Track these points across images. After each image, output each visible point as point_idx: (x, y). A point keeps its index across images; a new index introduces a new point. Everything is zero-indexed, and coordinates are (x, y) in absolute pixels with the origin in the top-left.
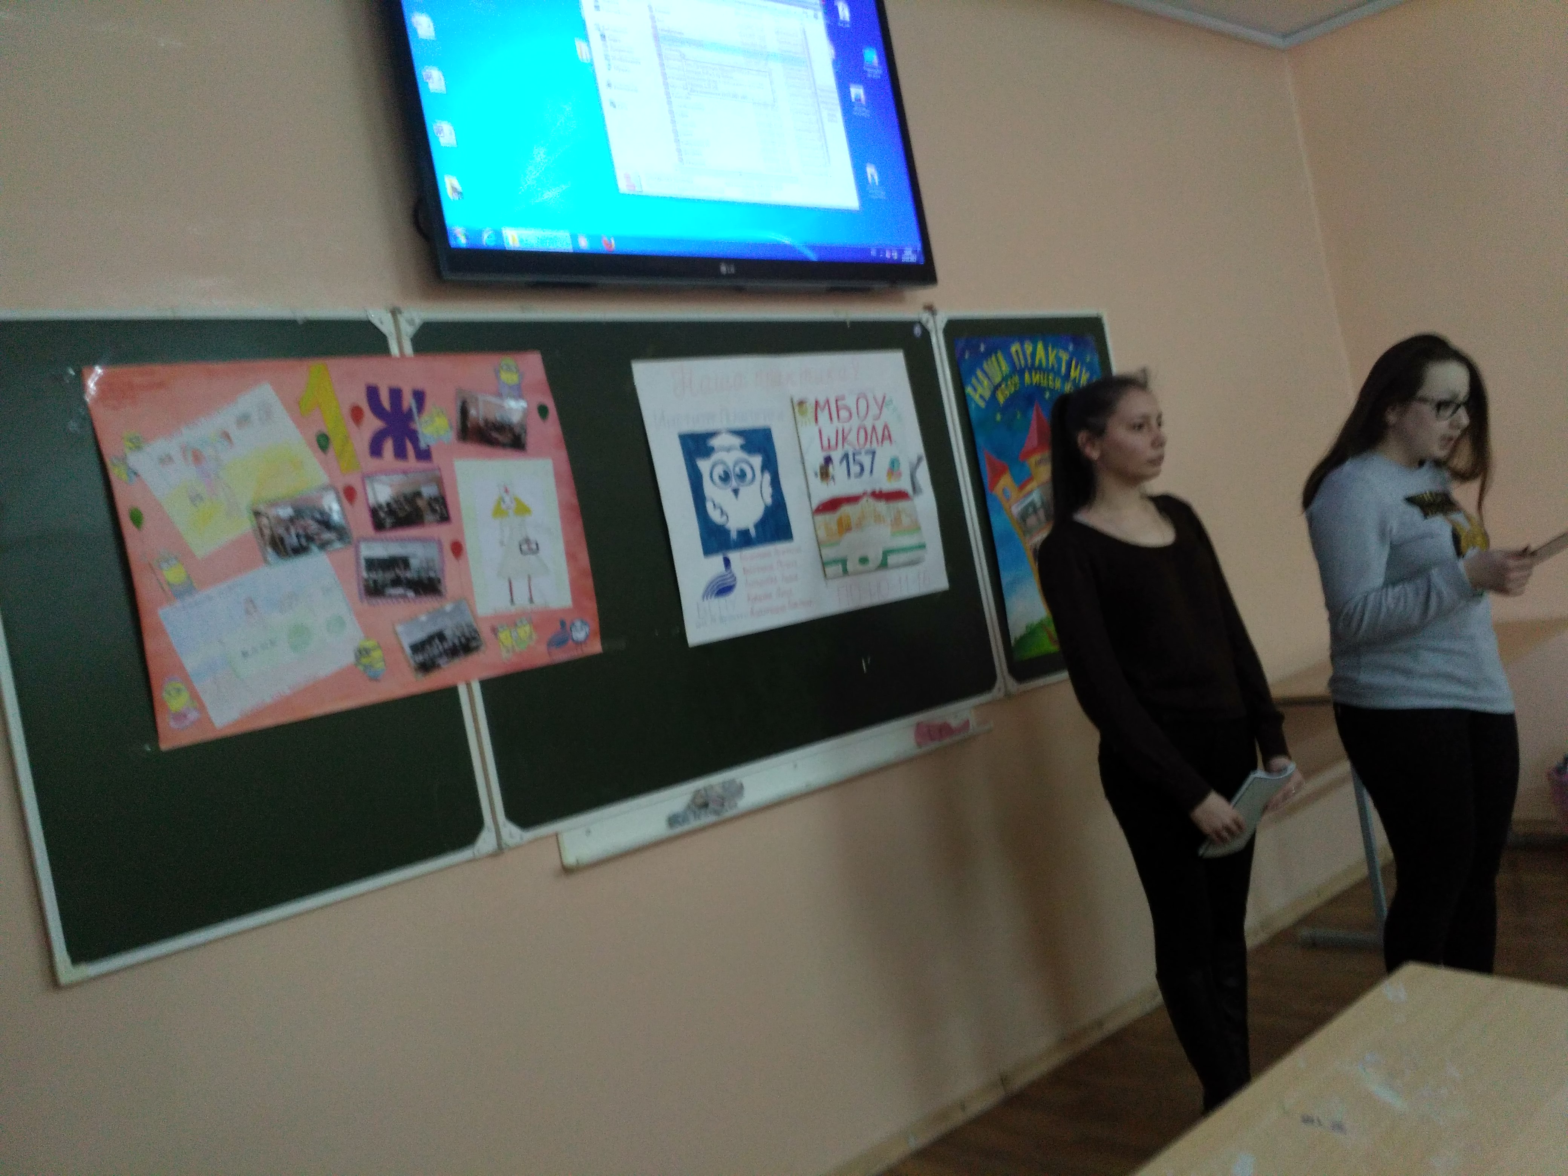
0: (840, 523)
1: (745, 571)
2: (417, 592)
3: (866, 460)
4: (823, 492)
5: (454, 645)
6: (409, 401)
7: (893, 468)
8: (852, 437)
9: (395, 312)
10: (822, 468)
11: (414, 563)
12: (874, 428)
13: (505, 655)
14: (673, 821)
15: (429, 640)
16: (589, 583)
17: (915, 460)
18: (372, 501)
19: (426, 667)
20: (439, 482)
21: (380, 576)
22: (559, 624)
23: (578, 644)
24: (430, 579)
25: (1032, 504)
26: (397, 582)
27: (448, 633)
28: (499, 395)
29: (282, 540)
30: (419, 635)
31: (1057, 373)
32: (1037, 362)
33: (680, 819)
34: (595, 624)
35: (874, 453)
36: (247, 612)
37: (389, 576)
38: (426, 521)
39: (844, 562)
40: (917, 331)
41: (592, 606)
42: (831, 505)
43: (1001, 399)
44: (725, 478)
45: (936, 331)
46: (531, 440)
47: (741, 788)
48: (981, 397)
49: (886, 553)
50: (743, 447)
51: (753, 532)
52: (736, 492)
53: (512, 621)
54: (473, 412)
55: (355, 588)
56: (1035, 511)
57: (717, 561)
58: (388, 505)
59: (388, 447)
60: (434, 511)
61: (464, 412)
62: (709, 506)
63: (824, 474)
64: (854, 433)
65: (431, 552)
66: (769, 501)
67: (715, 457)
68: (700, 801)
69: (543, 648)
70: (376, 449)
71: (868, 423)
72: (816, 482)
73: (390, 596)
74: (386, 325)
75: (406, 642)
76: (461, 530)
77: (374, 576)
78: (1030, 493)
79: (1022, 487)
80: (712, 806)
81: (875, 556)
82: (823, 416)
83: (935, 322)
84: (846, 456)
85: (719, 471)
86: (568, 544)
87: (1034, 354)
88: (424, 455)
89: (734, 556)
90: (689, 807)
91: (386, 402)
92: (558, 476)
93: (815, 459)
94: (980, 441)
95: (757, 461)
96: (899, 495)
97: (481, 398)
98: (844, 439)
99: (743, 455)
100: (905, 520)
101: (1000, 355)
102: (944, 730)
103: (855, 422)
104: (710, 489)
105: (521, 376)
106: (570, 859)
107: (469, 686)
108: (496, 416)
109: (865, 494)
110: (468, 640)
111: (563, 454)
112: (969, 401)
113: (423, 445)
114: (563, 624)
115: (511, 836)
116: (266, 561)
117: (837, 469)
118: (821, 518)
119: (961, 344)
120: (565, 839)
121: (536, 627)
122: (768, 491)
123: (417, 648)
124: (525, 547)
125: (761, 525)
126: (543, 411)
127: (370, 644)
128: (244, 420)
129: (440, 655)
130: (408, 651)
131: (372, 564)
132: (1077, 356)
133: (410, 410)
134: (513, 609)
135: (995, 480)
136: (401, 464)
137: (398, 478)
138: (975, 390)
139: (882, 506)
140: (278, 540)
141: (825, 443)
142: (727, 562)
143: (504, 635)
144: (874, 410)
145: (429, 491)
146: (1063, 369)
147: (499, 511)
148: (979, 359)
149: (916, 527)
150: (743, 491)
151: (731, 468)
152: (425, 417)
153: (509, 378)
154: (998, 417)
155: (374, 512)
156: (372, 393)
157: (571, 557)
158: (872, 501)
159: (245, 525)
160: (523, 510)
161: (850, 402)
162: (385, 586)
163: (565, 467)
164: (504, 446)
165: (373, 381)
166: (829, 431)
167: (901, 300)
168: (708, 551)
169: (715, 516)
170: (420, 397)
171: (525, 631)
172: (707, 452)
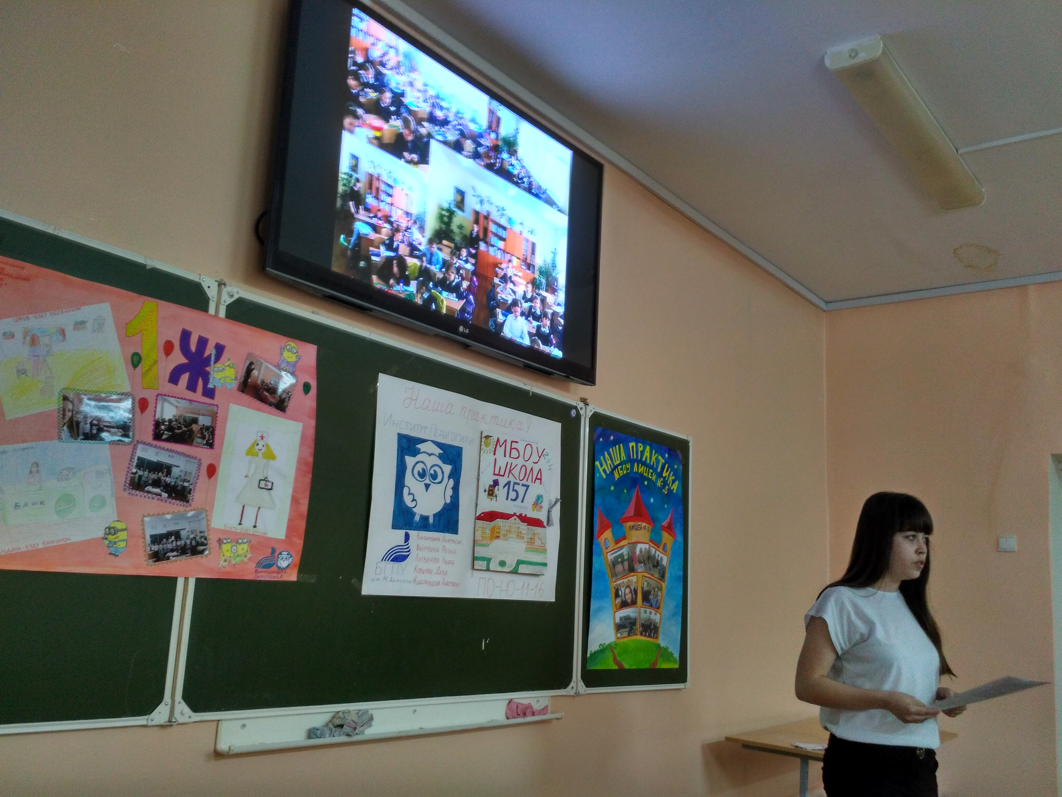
0: (493, 530)
1: (418, 548)
2: (170, 496)
3: (521, 490)
4: (487, 505)
5: (186, 544)
6: (210, 350)
7: (537, 503)
8: (516, 472)
9: (221, 284)
10: (490, 486)
11: (175, 472)
12: (532, 469)
13: (222, 563)
14: (312, 733)
15: (167, 535)
16: (302, 525)
17: (554, 501)
18: (158, 416)
19: (157, 557)
20: (214, 416)
21: (145, 474)
22: (270, 550)
23: (281, 570)
24: (184, 488)
25: (621, 556)
26: (156, 483)
27: (183, 534)
28: (278, 366)
29: (78, 423)
30: (162, 530)
31: (655, 470)
32: (644, 459)
33: (319, 732)
34: (297, 559)
35: (528, 487)
36: (31, 472)
37: (154, 476)
38: (194, 443)
39: (489, 560)
40: (573, 413)
41: (299, 542)
42: (490, 516)
43: (617, 476)
45: (585, 418)
46: (291, 405)
47: (370, 719)
48: (604, 471)
49: (519, 562)
50: (440, 456)
51: (431, 520)
53: (236, 539)
54: (255, 373)
55: (123, 479)
56: (622, 562)
57: (401, 533)
58: (170, 421)
59: (185, 378)
60: (203, 437)
61: (249, 371)
62: (406, 491)
63: (491, 493)
64: (518, 468)
65: (192, 467)
66: (448, 501)
68: (338, 722)
69: (253, 566)
70: (174, 378)
71: (529, 465)
72: (483, 496)
73: (149, 492)
74: (212, 293)
75: (149, 532)
76: (219, 457)
77: (140, 473)
78: (622, 547)
79: (617, 542)
80: (346, 729)
81: (511, 563)
82: (500, 451)
83: (586, 410)
84: (509, 483)
85: (419, 467)
86: (295, 490)
87: (642, 452)
88: (209, 393)
89: (413, 533)
90: (327, 725)
91: (193, 347)
92: (303, 437)
93: (487, 480)
94: (597, 501)
95: (448, 468)
96: (536, 523)
97: (265, 364)
98: (510, 471)
99: (439, 462)
100: (538, 543)
101: (621, 446)
102: (525, 711)
103: (520, 462)
105: (299, 358)
106: (223, 746)
107: (186, 579)
108: (270, 380)
109: (515, 514)
110: (198, 544)
111: (312, 423)
112: (596, 471)
113: (210, 386)
114: (274, 551)
115: (182, 714)
116: (59, 437)
117: (501, 492)
118: (480, 522)
119: (599, 430)
120: (224, 727)
121: (253, 548)
122: (450, 492)
123: (156, 539)
124: (262, 484)
126: (307, 388)
127: (119, 526)
128: (79, 325)
129: (172, 550)
130: (148, 540)
131: (143, 464)
132: (669, 462)
133: (210, 356)
135: (601, 533)
136: (190, 395)
137: (183, 404)
138: (601, 465)
139: (524, 527)
140: (75, 425)
141: (497, 472)
142: (407, 537)
143: (226, 547)
144: (535, 458)
145: (204, 421)
146: (659, 470)
147: (251, 452)
148: (609, 445)
149: (543, 550)
150: (433, 486)
151: (429, 467)
152: (218, 365)
153: (289, 357)
154: (612, 488)
155: (157, 424)
156: (185, 335)
157: (295, 501)
158: (518, 521)
159: (54, 404)
160: (270, 456)
161: (520, 446)
162: (146, 484)
163: (311, 432)
164: (270, 404)
165: (189, 328)
166: (502, 462)
167: (567, 390)
168: (395, 526)
169: (408, 500)
170: (220, 349)
171: (243, 548)
172: (415, 453)
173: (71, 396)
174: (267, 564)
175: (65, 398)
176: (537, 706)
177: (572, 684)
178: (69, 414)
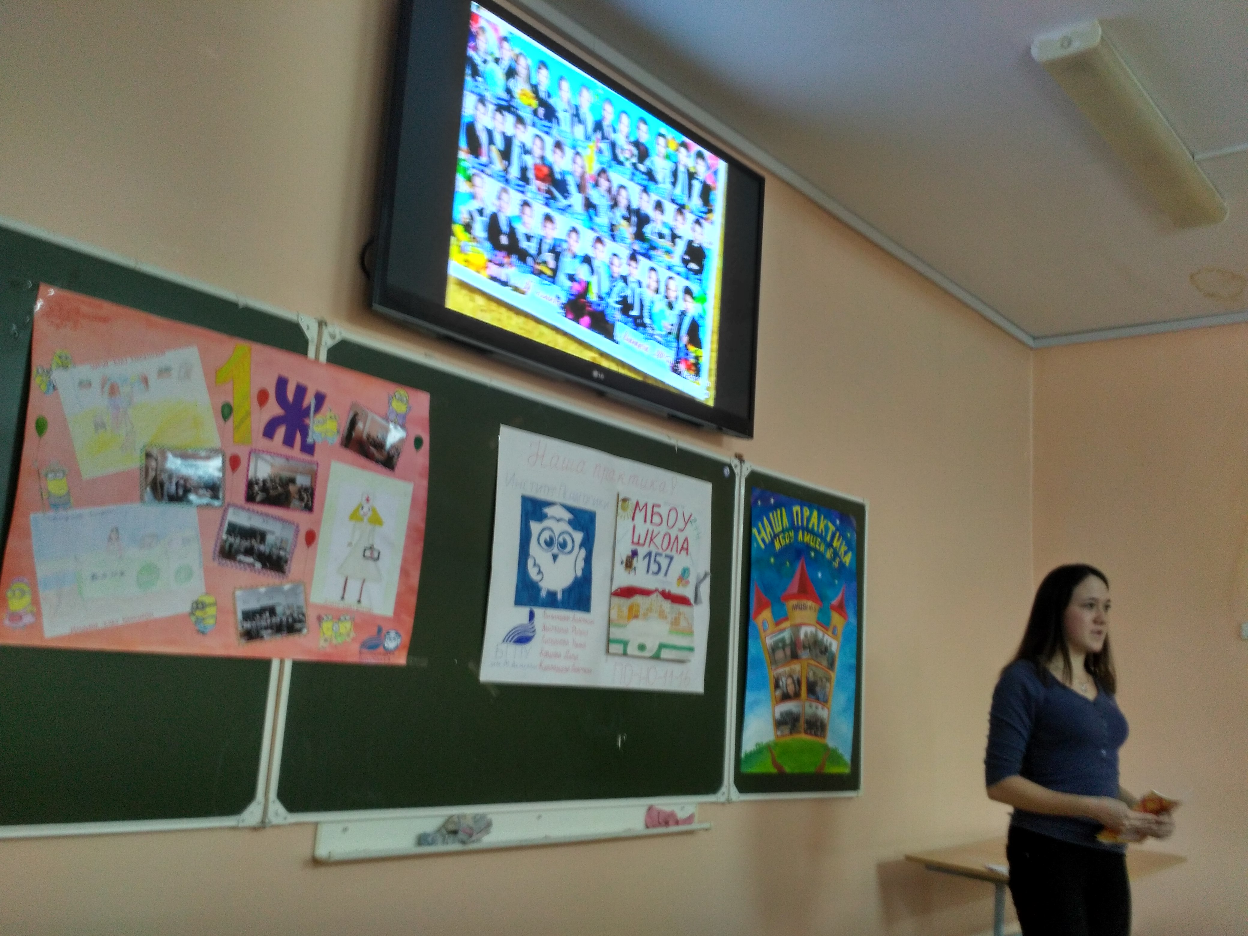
0: (631, 609)
1: (544, 628)
2: (264, 566)
3: (664, 562)
4: (624, 579)
5: (281, 621)
6: (310, 400)
7: (683, 577)
8: (658, 540)
9: (321, 324)
10: (628, 557)
11: (270, 539)
12: (677, 538)
13: (322, 643)
14: (422, 840)
15: (261, 612)
16: (413, 600)
17: (702, 575)
18: (251, 474)
19: (250, 635)
20: (314, 476)
21: (236, 541)
22: (376, 629)
23: (388, 652)
24: (279, 558)
25: (783, 640)
26: (249, 552)
27: (279, 610)
28: (387, 419)
29: (162, 485)
30: (254, 605)
31: (824, 539)
32: (810, 526)
33: (430, 839)
34: (406, 638)
35: (671, 558)
36: (110, 539)
37: (246, 544)
38: (292, 505)
39: (625, 644)
40: (727, 471)
41: (409, 621)
42: (628, 592)
43: (777, 546)
44: (549, 543)
45: (740, 477)
46: (401, 463)
47: (489, 825)
48: (763, 540)
49: (662, 646)
50: (570, 522)
51: (560, 596)
52: (555, 557)
53: (337, 615)
54: (360, 425)
55: (212, 546)
56: (784, 648)
57: (524, 611)
58: (264, 482)
59: (281, 432)
60: (301, 499)
61: (353, 424)
62: (530, 563)
63: (629, 564)
64: (660, 538)
65: (288, 534)
66: (579, 573)
67: (546, 523)
68: (451, 827)
69: (356, 647)
70: (269, 431)
71: (674, 533)
72: (620, 569)
73: (240, 562)
74: (311, 333)
75: (241, 607)
76: (318, 522)
77: (231, 539)
78: (783, 630)
79: (777, 624)
80: (461, 835)
81: (652, 646)
82: (640, 516)
83: (741, 469)
84: (649, 554)
85: (546, 535)
86: (405, 560)
87: (809, 519)
88: (308, 449)
89: (539, 612)
90: (439, 831)
91: (290, 395)
92: (414, 500)
93: (624, 550)
94: (754, 575)
95: (579, 536)
96: (682, 600)
97: (371, 415)
98: (651, 540)
99: (569, 529)
100: (683, 623)
101: (783, 510)
102: (667, 819)
103: (663, 529)
104: (534, 549)
105: (409, 408)
106: (322, 852)
107: (282, 662)
108: (377, 434)
109: (656, 590)
110: (295, 621)
111: (425, 483)
112: (753, 538)
113: (310, 440)
114: (380, 630)
115: (277, 814)
116: (142, 499)
117: (640, 563)
118: (616, 600)
119: (757, 492)
120: (323, 831)
121: (356, 626)
122: (581, 564)
123: (248, 616)
124: (368, 553)
125: (568, 592)
126: (418, 442)
127: (208, 600)
128: (164, 372)
129: (266, 628)
130: (240, 616)
131: (233, 530)
132: (841, 530)
133: (309, 408)
134: (341, 605)
135: (759, 612)
136: (286, 450)
137: (280, 462)
138: (759, 533)
139: (667, 605)
140: (158, 485)
141: (636, 540)
142: (532, 616)
143: (327, 626)
144: (680, 524)
145: (302, 480)
146: (829, 539)
147: (355, 516)
148: (768, 509)
149: (689, 632)
150: (561, 558)
151: (557, 535)
152: (319, 417)
153: (399, 407)
154: (772, 560)
155: (250, 485)
156: (282, 383)
157: (404, 573)
158: (660, 598)
159: (135, 462)
160: (376, 521)
161: (664, 511)
162: (238, 552)
163: (423, 494)
164: (377, 461)
165: (285, 374)
166: (642, 529)
167: (719, 444)
168: (518, 602)
169: (532, 572)
170: (320, 399)
171: (346, 627)
172: (541, 517)
173: (155, 452)
174: (373, 645)
175: (148, 455)
176: (681, 815)
177: (724, 789)
178: (152, 474)
